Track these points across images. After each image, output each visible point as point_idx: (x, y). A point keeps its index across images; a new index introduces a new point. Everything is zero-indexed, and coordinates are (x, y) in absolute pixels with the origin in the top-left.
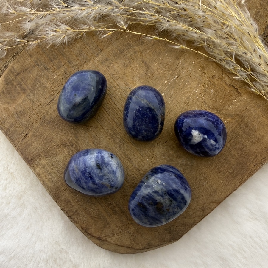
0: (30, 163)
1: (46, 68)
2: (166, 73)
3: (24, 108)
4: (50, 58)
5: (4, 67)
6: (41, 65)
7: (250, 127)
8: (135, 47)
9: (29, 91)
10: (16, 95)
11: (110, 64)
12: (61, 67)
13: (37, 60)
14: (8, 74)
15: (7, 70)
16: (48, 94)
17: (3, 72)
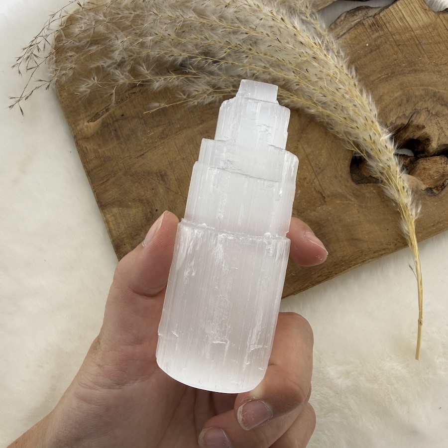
0: (102, 208)
1: (145, 123)
3: (112, 154)
5: (105, 109)
9: (122, 139)
10: (109, 139)
12: (160, 126)
14: (107, 118)
15: (108, 113)
16: (139, 148)
17: (103, 114)
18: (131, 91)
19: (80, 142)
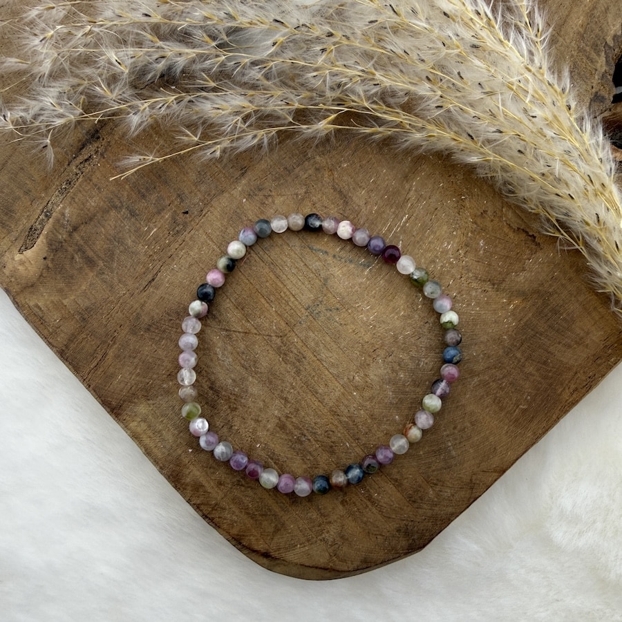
0: (115, 414)
1: (133, 214)
2: (384, 212)
3: (94, 301)
4: (139, 192)
5: (43, 213)
6: (120, 208)
7: (562, 314)
8: (318, 158)
9: (101, 263)
10: (75, 272)
11: (266, 197)
12: (164, 210)
13: (112, 197)
14: (55, 230)
15: (50, 219)
16: (140, 269)
17: (44, 226)
18: (80, 159)
19: (20, 299)
